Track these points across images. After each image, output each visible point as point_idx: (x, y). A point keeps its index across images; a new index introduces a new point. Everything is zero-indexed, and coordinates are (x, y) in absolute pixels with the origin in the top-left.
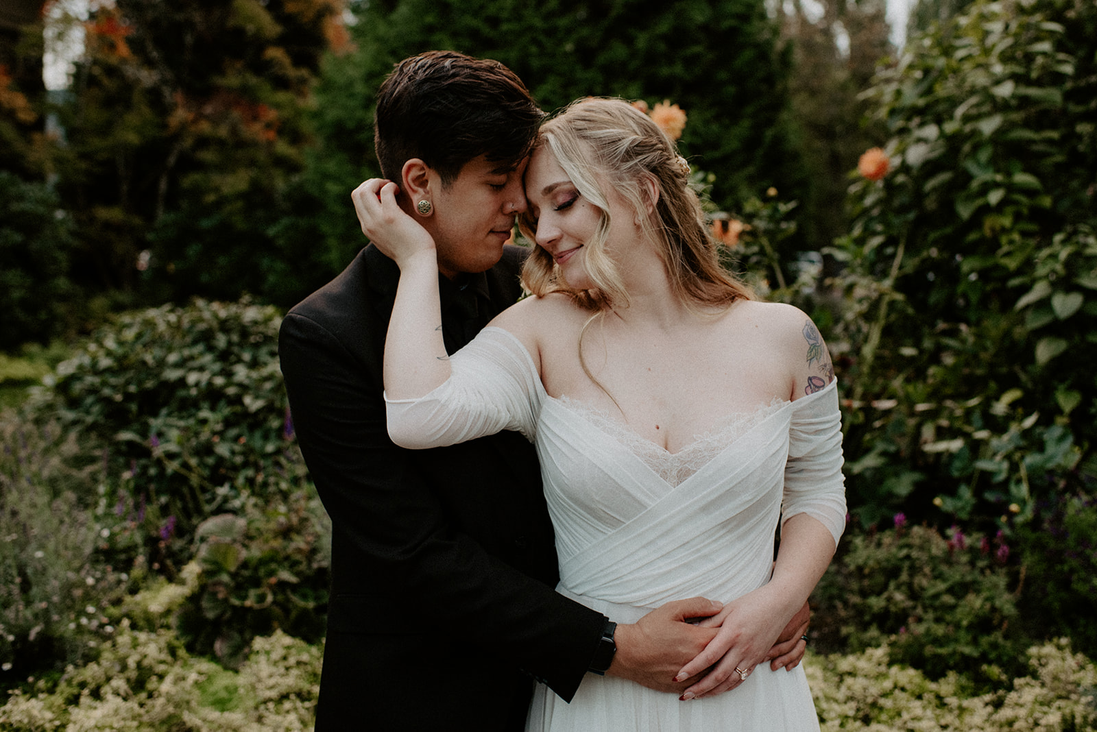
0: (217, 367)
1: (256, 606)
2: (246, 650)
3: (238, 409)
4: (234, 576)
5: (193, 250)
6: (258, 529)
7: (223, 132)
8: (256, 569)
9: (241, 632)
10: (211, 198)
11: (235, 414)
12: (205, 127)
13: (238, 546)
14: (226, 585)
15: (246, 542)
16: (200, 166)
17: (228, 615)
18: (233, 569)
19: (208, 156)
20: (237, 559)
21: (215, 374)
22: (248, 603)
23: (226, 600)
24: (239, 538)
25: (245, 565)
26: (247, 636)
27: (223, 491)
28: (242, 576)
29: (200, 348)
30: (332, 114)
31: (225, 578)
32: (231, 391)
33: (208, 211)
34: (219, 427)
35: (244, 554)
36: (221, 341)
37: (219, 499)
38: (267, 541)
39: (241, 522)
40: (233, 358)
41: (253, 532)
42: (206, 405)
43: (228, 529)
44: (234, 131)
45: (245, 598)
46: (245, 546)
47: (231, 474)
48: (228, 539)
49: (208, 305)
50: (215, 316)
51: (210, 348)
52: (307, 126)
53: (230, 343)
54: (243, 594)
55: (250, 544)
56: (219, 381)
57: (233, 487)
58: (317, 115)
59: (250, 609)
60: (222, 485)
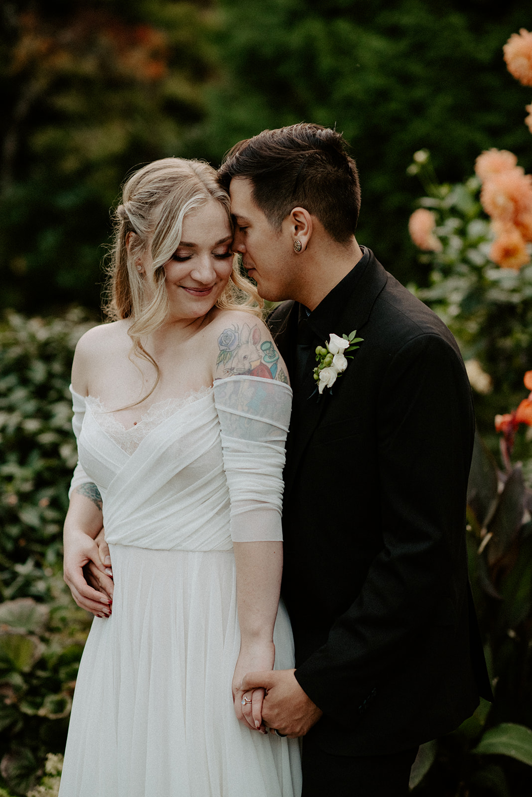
0: (31, 406)
1: (52, 716)
2: (39, 773)
3: (54, 462)
4: (27, 677)
5: (49, 240)
6: (63, 620)
7: (88, 66)
8: (56, 670)
9: (35, 750)
10: (70, 164)
11: (49, 469)
12: (63, 62)
13: (35, 640)
14: (16, 689)
15: (47, 635)
16: (59, 119)
17: (20, 725)
18: (26, 669)
19: (69, 102)
20: (32, 656)
21: (27, 416)
22: (42, 712)
23: (15, 707)
24: (38, 630)
25: (41, 663)
26: (41, 754)
27: (25, 569)
28: (38, 678)
29: (11, 380)
30: (243, 37)
31: (17, 679)
32: (47, 438)
33: (69, 182)
34: (27, 487)
35: (41, 649)
36: (38, 372)
37: (19, 581)
38: (71, 634)
39: (42, 610)
40: (53, 394)
41: (56, 623)
42: (13, 457)
43: (24, 618)
44: (104, 66)
45: (38, 706)
46: (44, 640)
47: (37, 548)
48: (22, 630)
49: (25, 323)
50: (33, 337)
51: (24, 381)
52: (211, 53)
53: (50, 375)
54: (38, 700)
55: (51, 638)
56: (32, 425)
57: (38, 565)
58: (221, 37)
59: (44, 719)
60: (23, 561)
